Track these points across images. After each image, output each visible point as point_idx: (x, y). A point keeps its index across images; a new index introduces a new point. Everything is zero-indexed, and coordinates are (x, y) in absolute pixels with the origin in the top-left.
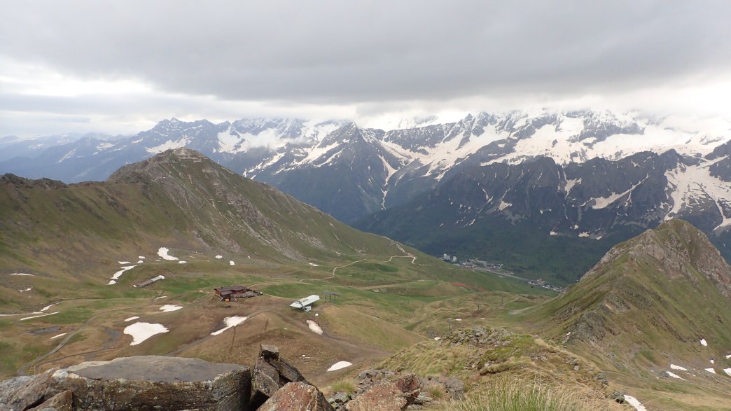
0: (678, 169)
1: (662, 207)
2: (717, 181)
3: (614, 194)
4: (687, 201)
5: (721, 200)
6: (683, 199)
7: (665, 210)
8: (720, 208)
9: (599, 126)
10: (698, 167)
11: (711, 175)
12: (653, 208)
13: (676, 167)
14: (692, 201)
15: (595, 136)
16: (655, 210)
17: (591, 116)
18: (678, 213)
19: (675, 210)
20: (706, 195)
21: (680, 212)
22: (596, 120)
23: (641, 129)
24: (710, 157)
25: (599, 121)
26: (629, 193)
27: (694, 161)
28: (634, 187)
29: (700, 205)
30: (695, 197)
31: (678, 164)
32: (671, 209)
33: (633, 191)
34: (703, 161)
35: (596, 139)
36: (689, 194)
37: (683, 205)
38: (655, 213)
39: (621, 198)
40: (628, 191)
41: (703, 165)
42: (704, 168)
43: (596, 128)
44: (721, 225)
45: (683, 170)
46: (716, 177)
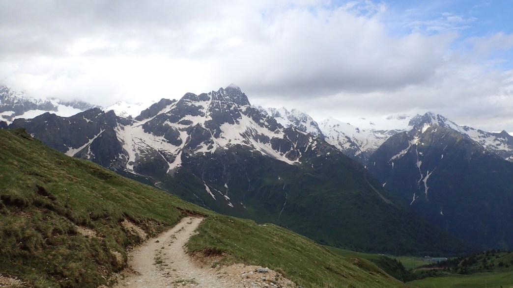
0: (119, 127)
1: (120, 157)
2: (151, 135)
3: (71, 148)
4: (138, 152)
5: (161, 150)
6: (134, 150)
7: (124, 160)
8: (163, 156)
9: (16, 101)
10: (133, 126)
11: (145, 132)
12: (114, 159)
13: (117, 126)
14: (142, 151)
15: (13, 110)
16: (116, 159)
17: (7, 92)
18: (136, 161)
19: (132, 159)
20: (148, 146)
21: (137, 161)
22: (13, 96)
23: (55, 106)
24: (139, 118)
25: (15, 97)
26: (87, 147)
27: (128, 121)
28: (91, 141)
29: (149, 154)
30: (142, 148)
31: (118, 124)
32: (128, 159)
33: (91, 145)
34: (134, 122)
35: (14, 113)
36: (136, 146)
37: (136, 155)
38: (117, 163)
39: (81, 152)
40: (86, 145)
41: (135, 125)
42: (138, 126)
43: (13, 103)
44: (170, 169)
45: (123, 129)
46: (149, 133)
